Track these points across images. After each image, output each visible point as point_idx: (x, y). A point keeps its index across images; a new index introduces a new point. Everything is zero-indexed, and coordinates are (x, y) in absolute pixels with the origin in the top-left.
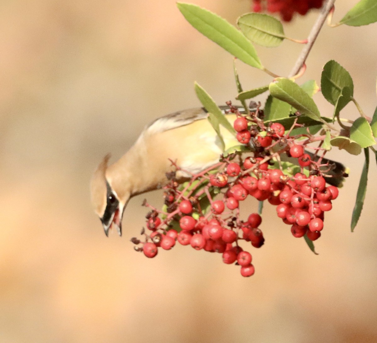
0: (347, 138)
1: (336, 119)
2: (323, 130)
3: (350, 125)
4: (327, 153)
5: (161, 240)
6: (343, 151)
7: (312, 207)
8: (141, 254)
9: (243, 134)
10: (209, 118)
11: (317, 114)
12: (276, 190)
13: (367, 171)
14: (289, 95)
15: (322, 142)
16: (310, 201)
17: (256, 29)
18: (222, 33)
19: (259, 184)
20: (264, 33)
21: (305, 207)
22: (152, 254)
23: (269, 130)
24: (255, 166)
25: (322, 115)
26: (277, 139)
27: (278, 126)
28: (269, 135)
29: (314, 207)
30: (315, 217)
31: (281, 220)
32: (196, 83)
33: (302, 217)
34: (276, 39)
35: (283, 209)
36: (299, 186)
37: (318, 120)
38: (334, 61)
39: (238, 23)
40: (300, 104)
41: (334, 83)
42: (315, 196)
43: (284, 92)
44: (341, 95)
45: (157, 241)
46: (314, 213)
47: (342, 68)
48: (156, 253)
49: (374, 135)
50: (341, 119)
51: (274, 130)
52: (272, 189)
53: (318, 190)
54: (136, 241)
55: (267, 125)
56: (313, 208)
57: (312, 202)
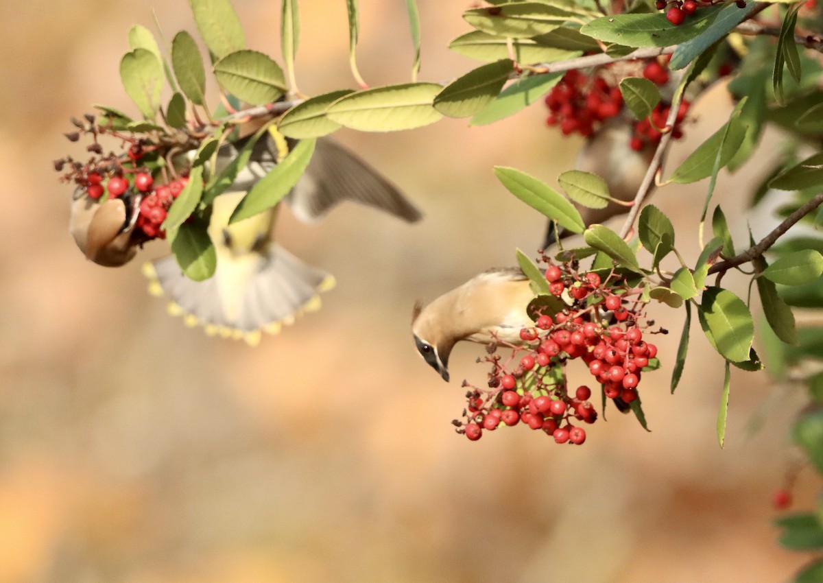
0: (667, 289)
1: (655, 271)
2: (642, 283)
3: (670, 277)
4: (646, 305)
5: (484, 419)
6: (663, 304)
7: (627, 362)
8: (464, 437)
9: (556, 285)
10: (530, 285)
11: (636, 265)
12: (591, 345)
13: (689, 328)
14: (605, 244)
15: (641, 295)
16: (625, 356)
17: (578, 188)
18: (543, 198)
19: (572, 338)
20: (587, 192)
21: (620, 362)
22: (475, 435)
23: (584, 280)
24: (568, 319)
25: (641, 266)
26: (592, 289)
27: (594, 276)
28: (584, 286)
29: (629, 362)
30: (629, 373)
31: (594, 378)
32: (517, 249)
33: (615, 372)
34: (601, 199)
35: (596, 366)
36: (614, 341)
37: (637, 271)
38: (652, 206)
39: (559, 180)
40: (617, 253)
41: (653, 230)
42: (631, 352)
43: (600, 240)
44: (661, 242)
45: (480, 420)
46: (628, 368)
47: (662, 213)
48: (480, 436)
49: (696, 286)
50: (661, 271)
51: (589, 280)
52: (586, 343)
53: (634, 342)
54: (457, 423)
55: (581, 276)
56: (628, 364)
57: (627, 356)
